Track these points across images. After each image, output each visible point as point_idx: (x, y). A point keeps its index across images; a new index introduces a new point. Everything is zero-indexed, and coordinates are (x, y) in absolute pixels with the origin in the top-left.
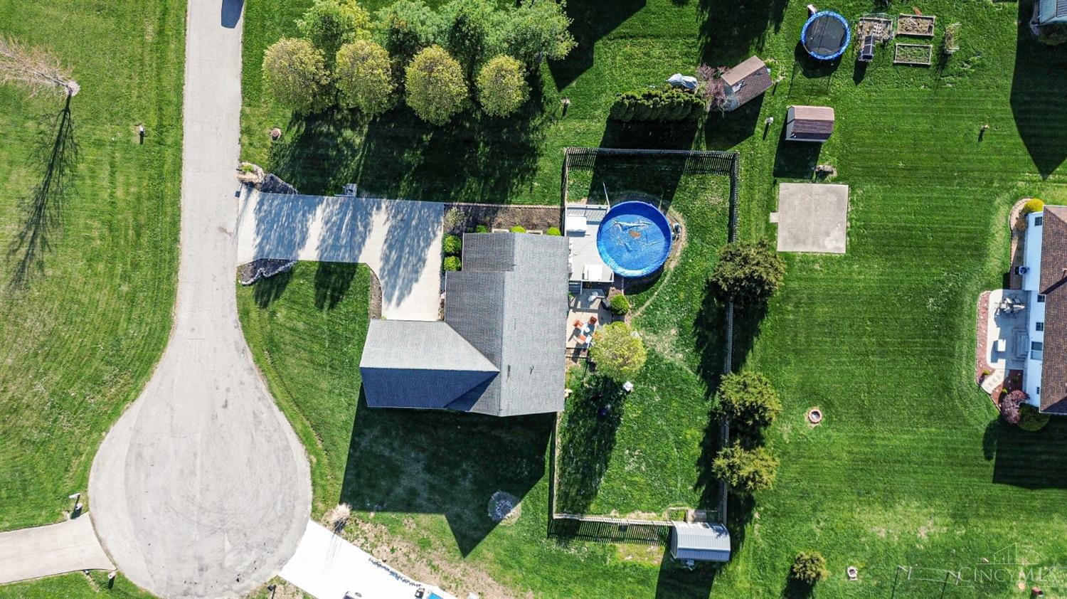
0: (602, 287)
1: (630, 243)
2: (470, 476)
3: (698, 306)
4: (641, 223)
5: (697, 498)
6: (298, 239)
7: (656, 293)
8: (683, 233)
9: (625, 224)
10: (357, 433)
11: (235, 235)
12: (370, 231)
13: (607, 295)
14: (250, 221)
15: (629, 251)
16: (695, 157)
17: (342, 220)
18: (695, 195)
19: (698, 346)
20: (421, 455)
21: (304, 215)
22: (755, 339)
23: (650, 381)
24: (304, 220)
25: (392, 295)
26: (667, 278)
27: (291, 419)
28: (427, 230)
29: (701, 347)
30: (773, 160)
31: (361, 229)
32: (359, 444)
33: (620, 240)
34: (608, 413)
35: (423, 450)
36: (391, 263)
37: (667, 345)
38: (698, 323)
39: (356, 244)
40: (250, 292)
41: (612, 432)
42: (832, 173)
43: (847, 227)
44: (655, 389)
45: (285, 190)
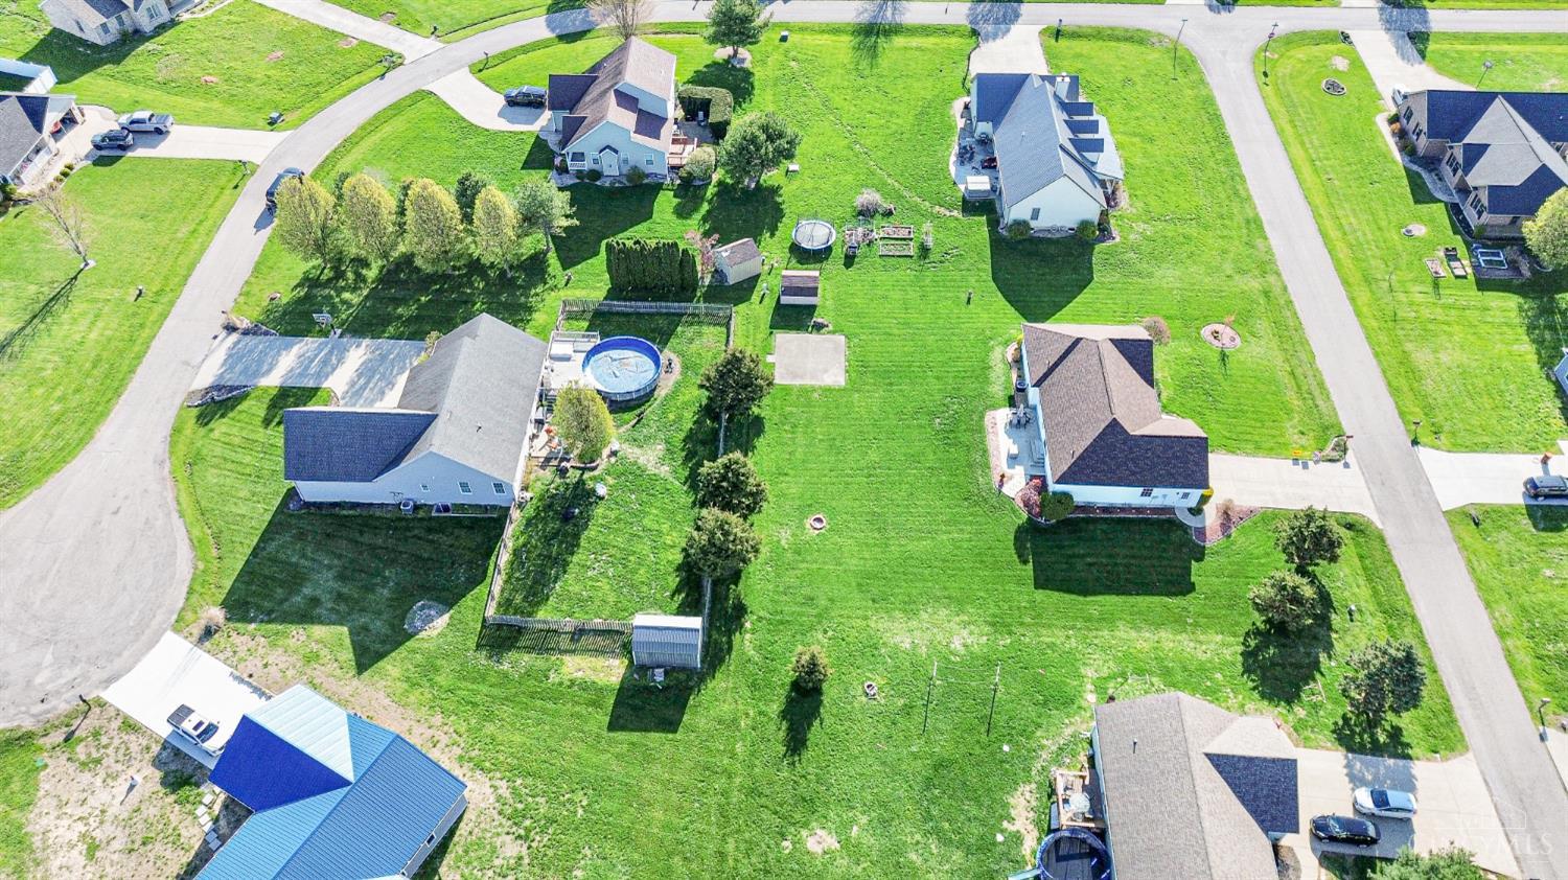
3: (688, 426)
4: (635, 357)
5: (674, 605)
6: (265, 368)
7: (644, 414)
8: (677, 369)
9: (614, 356)
10: (266, 538)
11: (196, 367)
12: (343, 363)
14: (220, 355)
16: (694, 315)
17: (316, 356)
18: (691, 341)
19: (686, 460)
20: (336, 562)
21: (279, 351)
23: (629, 489)
26: (657, 403)
27: (189, 526)
28: (404, 362)
30: (770, 318)
31: (334, 361)
32: (263, 550)
33: (607, 367)
34: (575, 518)
35: (340, 557)
36: (357, 387)
37: (651, 458)
38: (687, 439)
39: (325, 374)
40: (193, 412)
41: (577, 536)
42: (828, 326)
43: (846, 366)
44: (633, 496)
45: (266, 333)
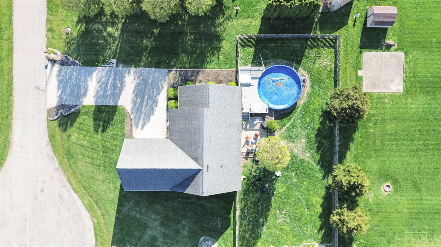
0: (262, 116)
1: (277, 89)
2: (187, 228)
3: (317, 126)
4: (283, 78)
5: (320, 237)
6: (82, 91)
7: (293, 119)
8: (308, 83)
9: (274, 79)
10: (120, 205)
11: (45, 91)
12: (124, 87)
13: (264, 121)
14: (54, 82)
15: (277, 95)
16: (314, 39)
17: (108, 81)
18: (314, 60)
19: (318, 149)
20: (158, 217)
21: (85, 79)
22: (351, 144)
23: (291, 170)
24: (86, 80)
25: (139, 123)
26: (299, 110)
27: (81, 198)
28: (158, 85)
29: (320, 149)
30: (359, 39)
31: (119, 85)
32: (121, 211)
33: (270, 88)
34: (267, 190)
35: (159, 214)
36: (137, 105)
37: (300, 149)
38: (317, 135)
39: (117, 95)
40: (56, 123)
41: (269, 200)
42: (394, 45)
43: (404, 77)
44: (293, 174)
45: (74, 64)
